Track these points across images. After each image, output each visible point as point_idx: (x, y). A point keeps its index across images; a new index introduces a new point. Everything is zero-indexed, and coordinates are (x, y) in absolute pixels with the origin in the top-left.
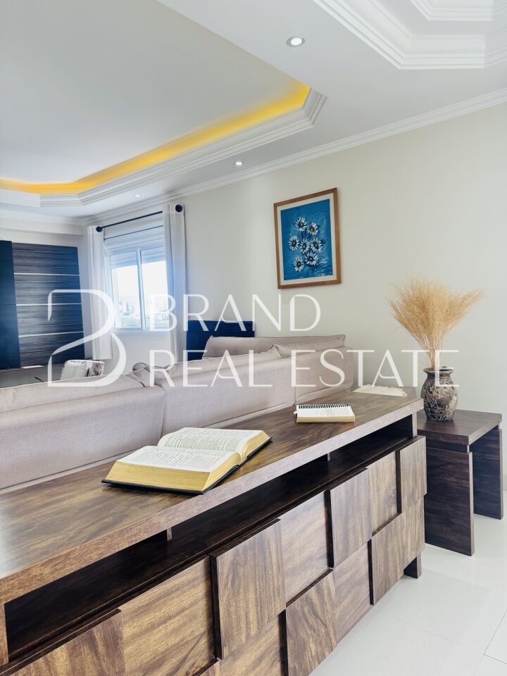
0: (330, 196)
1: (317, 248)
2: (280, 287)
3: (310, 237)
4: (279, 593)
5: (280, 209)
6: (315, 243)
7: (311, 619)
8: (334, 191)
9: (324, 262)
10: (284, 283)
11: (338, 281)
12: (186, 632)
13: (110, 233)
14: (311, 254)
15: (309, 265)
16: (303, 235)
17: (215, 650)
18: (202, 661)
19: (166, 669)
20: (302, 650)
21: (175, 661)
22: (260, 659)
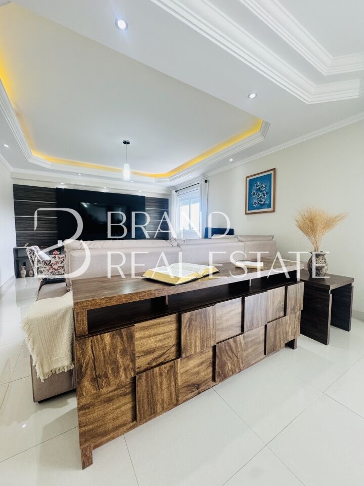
0: (272, 172)
1: (264, 196)
2: (246, 214)
3: (261, 191)
4: (213, 337)
5: (248, 179)
7: (230, 353)
8: (274, 170)
9: (267, 202)
10: (248, 212)
11: (274, 211)
12: (166, 342)
13: (180, 192)
14: (261, 199)
15: (260, 204)
16: (258, 190)
17: (179, 353)
18: (172, 356)
19: (155, 355)
20: (223, 365)
21: (159, 353)
22: (202, 363)
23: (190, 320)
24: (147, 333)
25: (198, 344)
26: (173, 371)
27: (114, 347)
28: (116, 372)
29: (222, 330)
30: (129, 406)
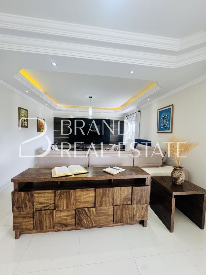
0: (171, 107)
1: (167, 122)
2: (157, 132)
5: (159, 111)
6: (166, 121)
7: (85, 215)
8: (172, 105)
9: (168, 126)
10: (158, 131)
11: (171, 132)
12: (49, 201)
13: (129, 117)
14: (165, 124)
15: (164, 127)
16: (164, 118)
17: (55, 208)
18: (52, 208)
19: (44, 205)
20: (81, 220)
21: (46, 205)
22: (68, 216)
23: (60, 194)
24: (40, 195)
25: (65, 205)
26: (51, 214)
27: (25, 198)
28: (26, 207)
29: (81, 202)
30: (32, 222)
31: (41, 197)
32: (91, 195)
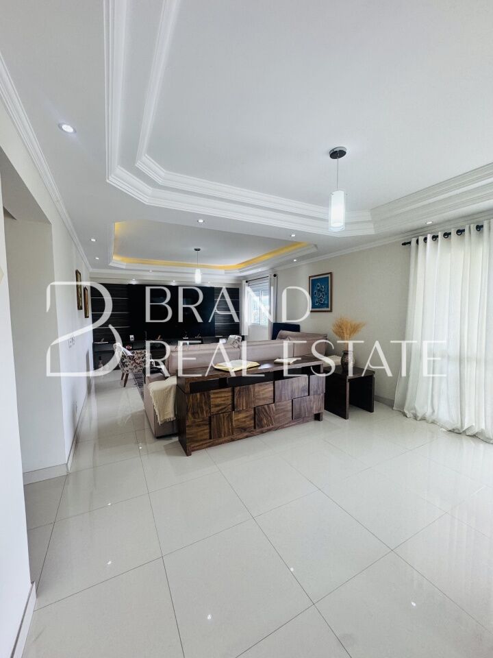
1: (324, 296)
2: (312, 311)
3: (321, 292)
4: (254, 403)
5: (311, 279)
6: (323, 294)
7: (265, 414)
8: (331, 273)
9: (326, 302)
10: (314, 310)
12: (226, 402)
13: (251, 283)
14: (321, 299)
15: (320, 303)
16: (319, 290)
17: (233, 409)
18: (230, 410)
19: (221, 408)
20: (261, 420)
21: (223, 407)
22: (247, 417)
23: (239, 391)
24: (217, 395)
25: (244, 404)
26: (230, 418)
27: (201, 402)
28: (202, 412)
29: (259, 399)
30: (208, 431)
31: (217, 398)
32: (270, 389)
